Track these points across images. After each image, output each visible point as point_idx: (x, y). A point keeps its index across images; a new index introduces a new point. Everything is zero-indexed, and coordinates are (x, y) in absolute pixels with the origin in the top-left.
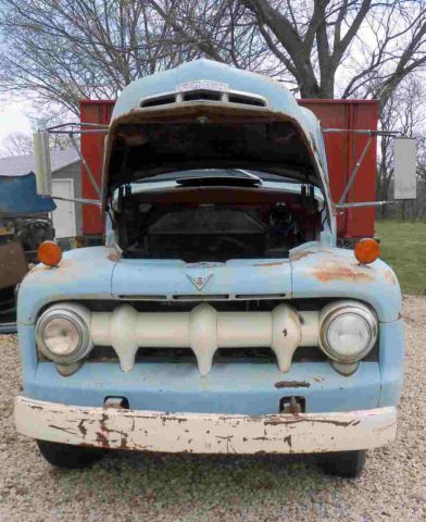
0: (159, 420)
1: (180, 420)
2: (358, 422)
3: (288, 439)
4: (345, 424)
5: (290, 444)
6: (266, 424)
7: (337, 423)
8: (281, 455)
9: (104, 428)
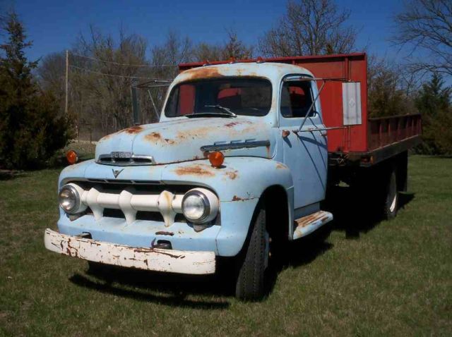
0: (89, 243)
1: (98, 245)
2: (184, 257)
3: (146, 261)
4: (176, 257)
5: (147, 264)
6: (135, 251)
7: (172, 256)
8: (143, 270)
9: (69, 246)
